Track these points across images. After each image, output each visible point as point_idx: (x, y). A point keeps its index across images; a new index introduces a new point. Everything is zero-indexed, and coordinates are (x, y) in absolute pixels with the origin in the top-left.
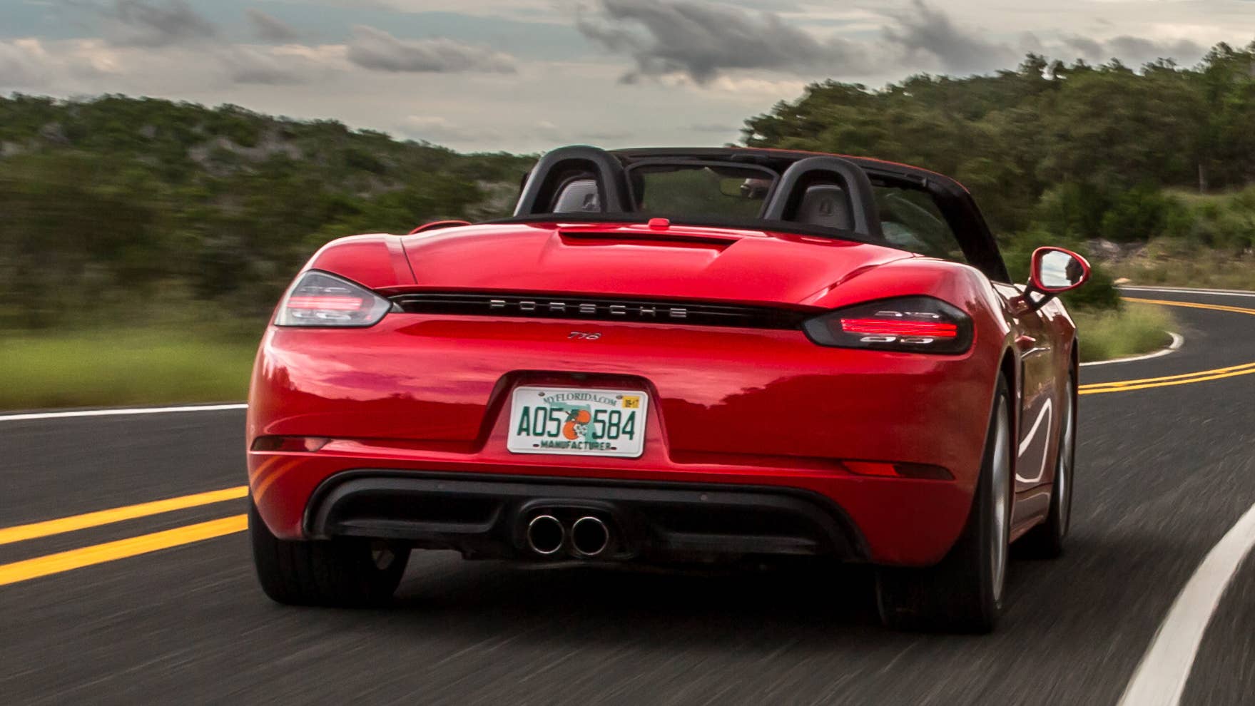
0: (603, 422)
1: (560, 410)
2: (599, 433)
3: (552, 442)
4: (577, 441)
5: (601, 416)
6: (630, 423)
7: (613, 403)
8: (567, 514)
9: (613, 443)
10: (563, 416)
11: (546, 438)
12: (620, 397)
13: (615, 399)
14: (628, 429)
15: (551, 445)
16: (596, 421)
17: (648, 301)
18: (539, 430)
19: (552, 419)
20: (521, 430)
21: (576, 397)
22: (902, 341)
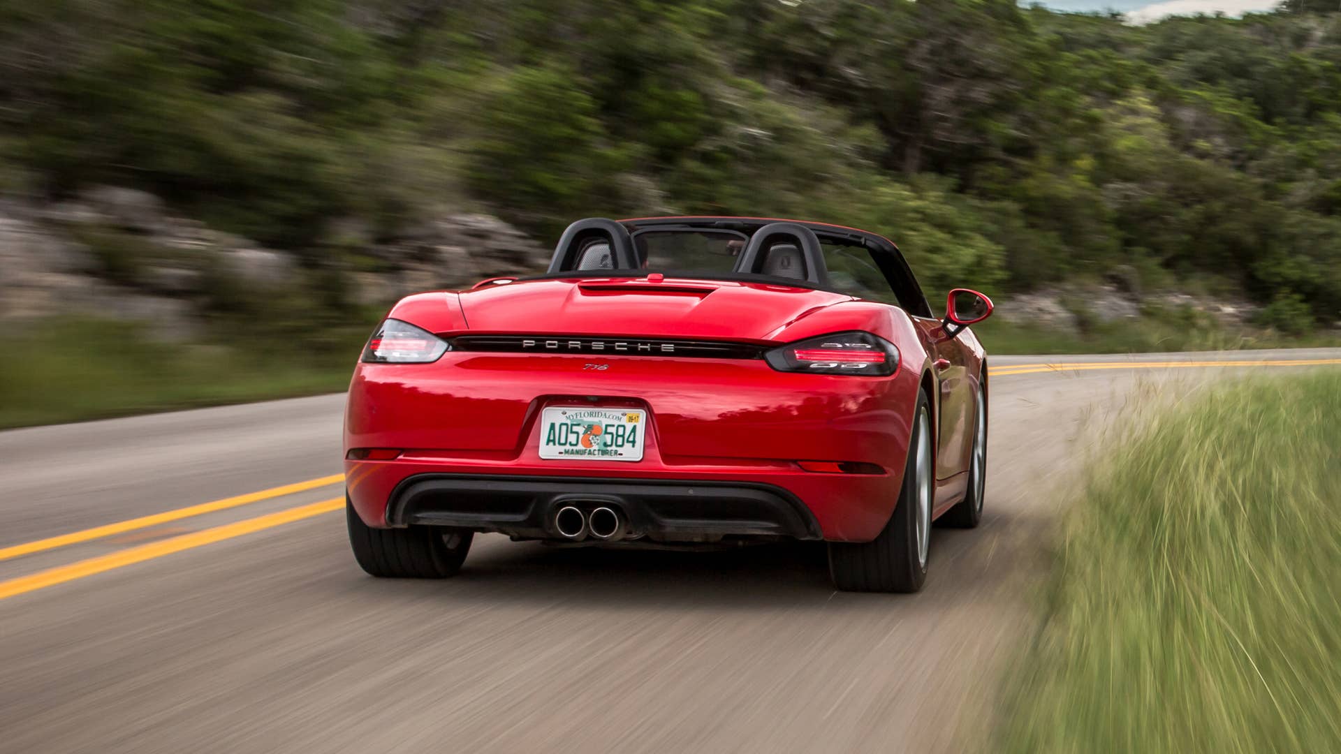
0: (612, 434)
1: (579, 425)
2: (609, 443)
3: (572, 450)
4: (592, 449)
5: (610, 429)
6: (633, 434)
7: (620, 419)
8: (586, 506)
9: (620, 450)
10: (581, 430)
11: (568, 447)
12: (624, 414)
13: (620, 416)
14: (631, 439)
15: (572, 452)
16: (606, 433)
17: (644, 339)
18: (563, 441)
19: (572, 432)
20: (549, 441)
21: (591, 415)
22: (843, 366)
